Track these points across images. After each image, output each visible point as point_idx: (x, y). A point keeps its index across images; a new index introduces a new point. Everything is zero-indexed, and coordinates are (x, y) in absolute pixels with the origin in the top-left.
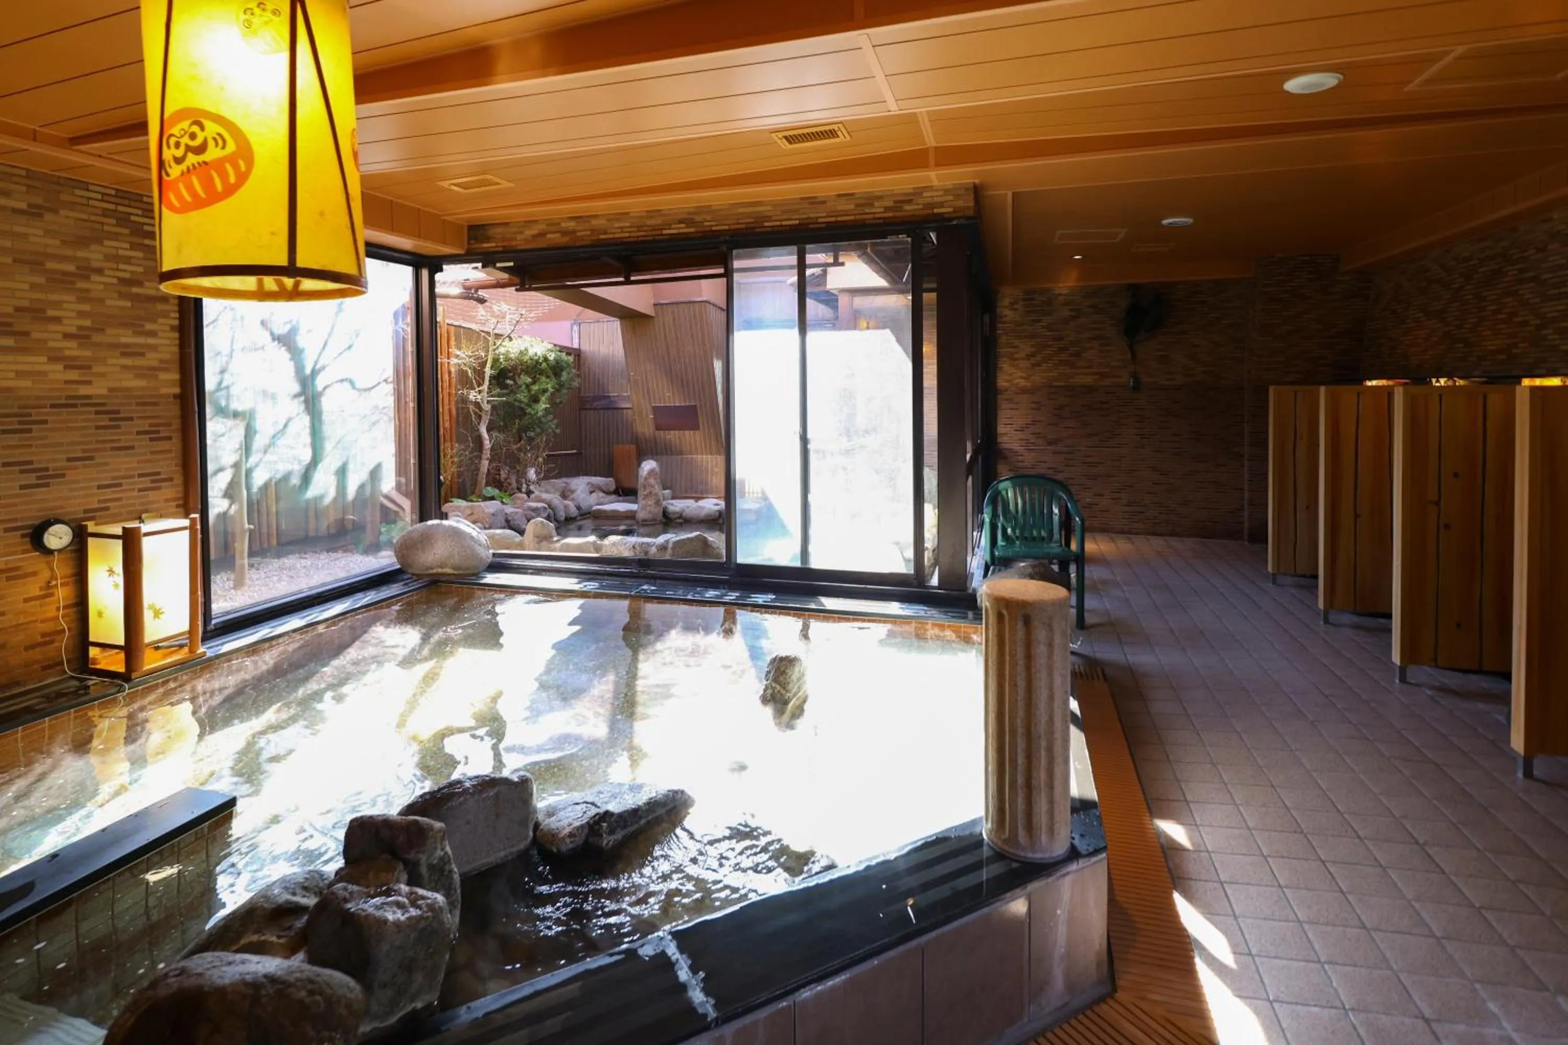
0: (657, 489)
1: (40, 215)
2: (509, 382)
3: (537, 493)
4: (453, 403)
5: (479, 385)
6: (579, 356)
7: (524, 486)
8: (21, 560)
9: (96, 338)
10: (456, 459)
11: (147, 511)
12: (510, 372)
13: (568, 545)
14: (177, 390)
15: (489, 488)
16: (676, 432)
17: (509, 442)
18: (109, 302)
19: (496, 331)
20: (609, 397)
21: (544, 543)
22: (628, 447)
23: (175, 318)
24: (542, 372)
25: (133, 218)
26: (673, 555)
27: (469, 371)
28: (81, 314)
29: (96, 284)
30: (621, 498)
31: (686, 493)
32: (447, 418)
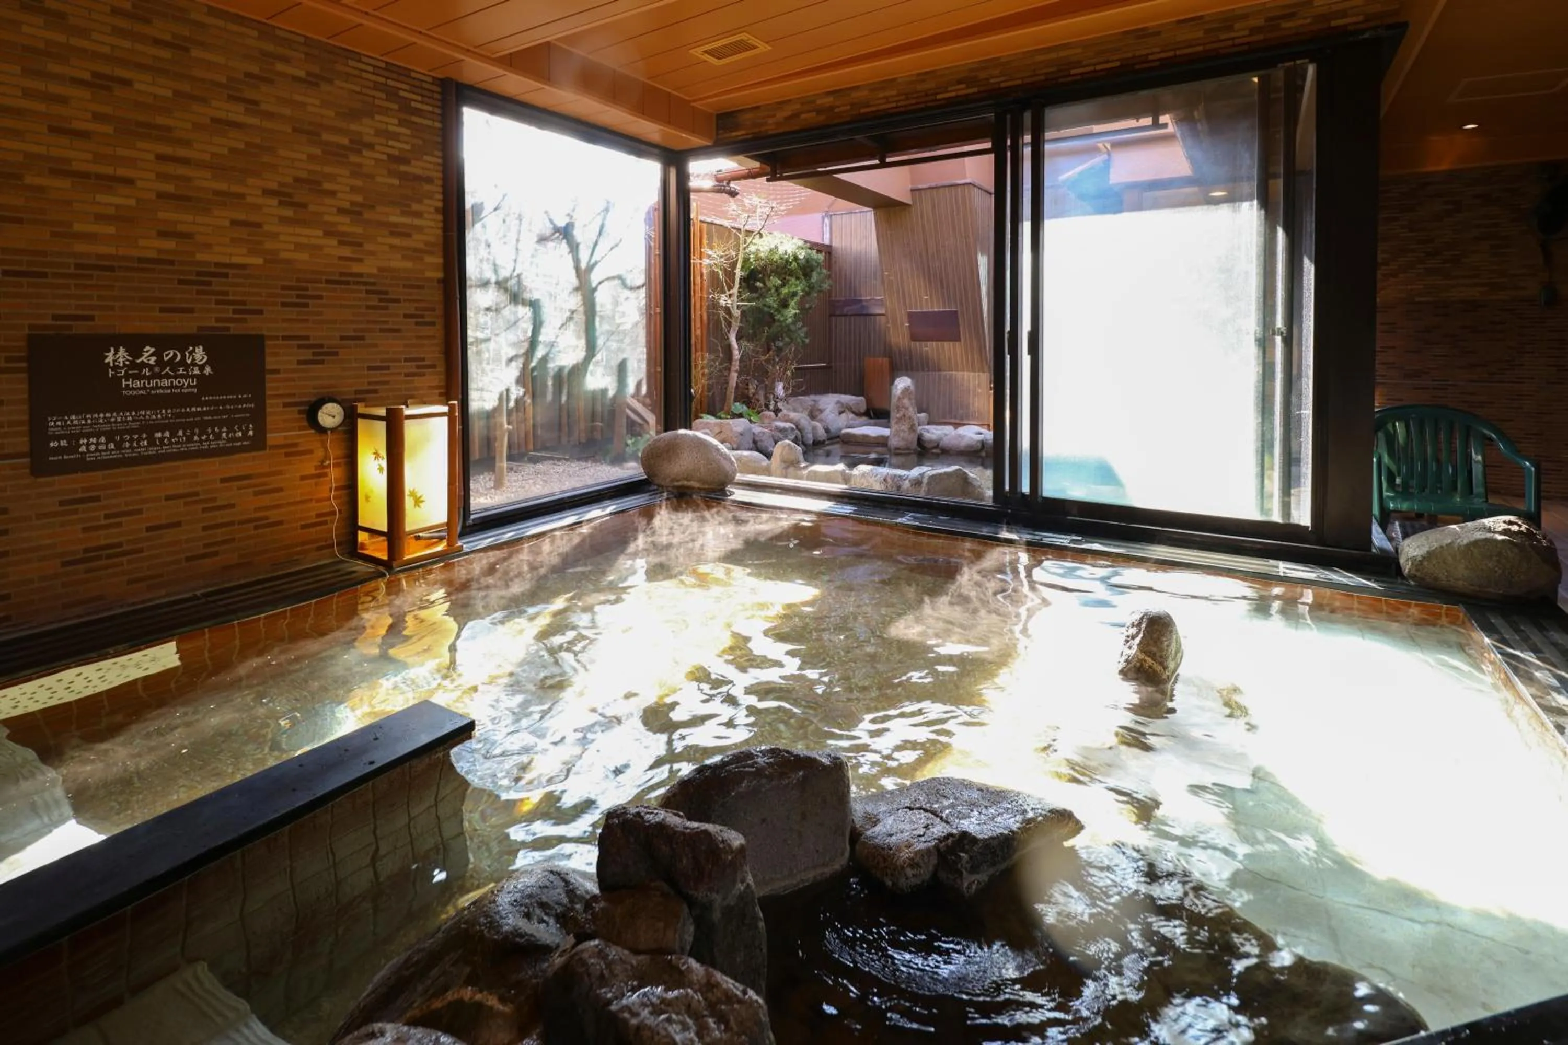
0: (912, 411)
1: (317, 85)
2: (759, 284)
3: (785, 411)
4: (704, 307)
5: (730, 288)
6: (830, 253)
7: (772, 403)
8: (299, 436)
9: (367, 215)
10: (706, 371)
11: (412, 397)
12: (760, 272)
13: (815, 472)
14: (440, 275)
15: (737, 404)
16: (934, 343)
17: (758, 352)
18: (379, 179)
19: (747, 228)
20: (861, 301)
21: (791, 469)
22: (880, 360)
23: (439, 200)
24: (791, 273)
25: (402, 93)
26: (928, 492)
27: (720, 273)
28: (353, 189)
29: (368, 159)
30: (872, 421)
31: (944, 417)
32: (698, 325)
